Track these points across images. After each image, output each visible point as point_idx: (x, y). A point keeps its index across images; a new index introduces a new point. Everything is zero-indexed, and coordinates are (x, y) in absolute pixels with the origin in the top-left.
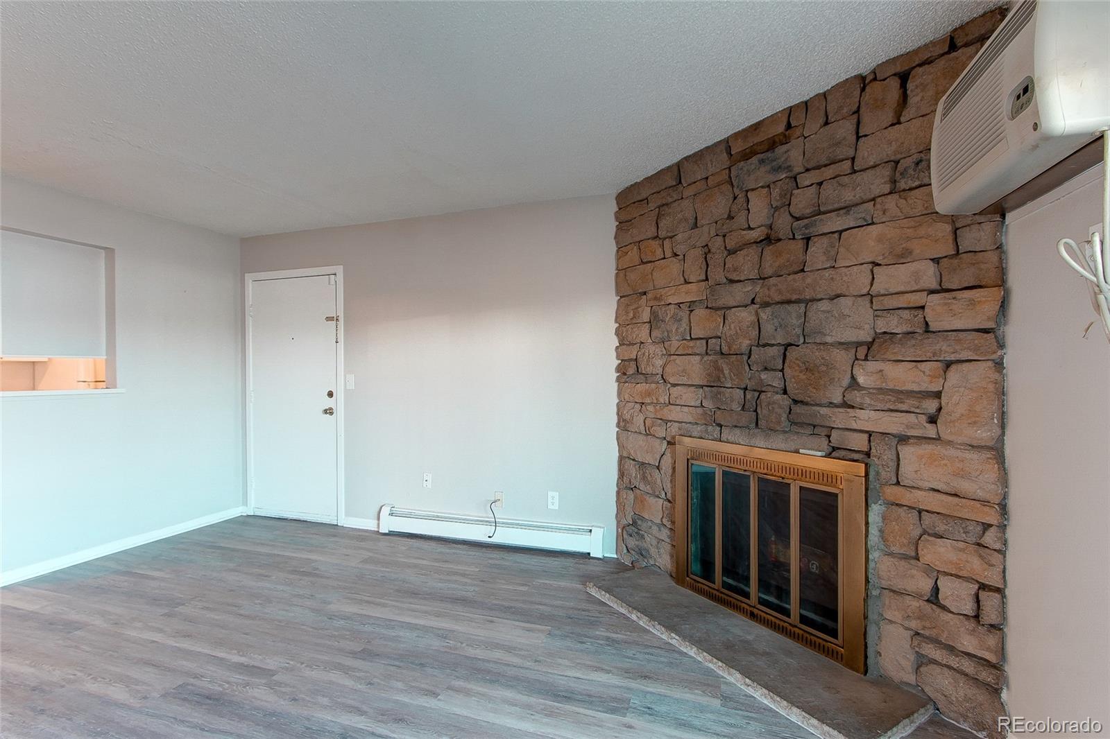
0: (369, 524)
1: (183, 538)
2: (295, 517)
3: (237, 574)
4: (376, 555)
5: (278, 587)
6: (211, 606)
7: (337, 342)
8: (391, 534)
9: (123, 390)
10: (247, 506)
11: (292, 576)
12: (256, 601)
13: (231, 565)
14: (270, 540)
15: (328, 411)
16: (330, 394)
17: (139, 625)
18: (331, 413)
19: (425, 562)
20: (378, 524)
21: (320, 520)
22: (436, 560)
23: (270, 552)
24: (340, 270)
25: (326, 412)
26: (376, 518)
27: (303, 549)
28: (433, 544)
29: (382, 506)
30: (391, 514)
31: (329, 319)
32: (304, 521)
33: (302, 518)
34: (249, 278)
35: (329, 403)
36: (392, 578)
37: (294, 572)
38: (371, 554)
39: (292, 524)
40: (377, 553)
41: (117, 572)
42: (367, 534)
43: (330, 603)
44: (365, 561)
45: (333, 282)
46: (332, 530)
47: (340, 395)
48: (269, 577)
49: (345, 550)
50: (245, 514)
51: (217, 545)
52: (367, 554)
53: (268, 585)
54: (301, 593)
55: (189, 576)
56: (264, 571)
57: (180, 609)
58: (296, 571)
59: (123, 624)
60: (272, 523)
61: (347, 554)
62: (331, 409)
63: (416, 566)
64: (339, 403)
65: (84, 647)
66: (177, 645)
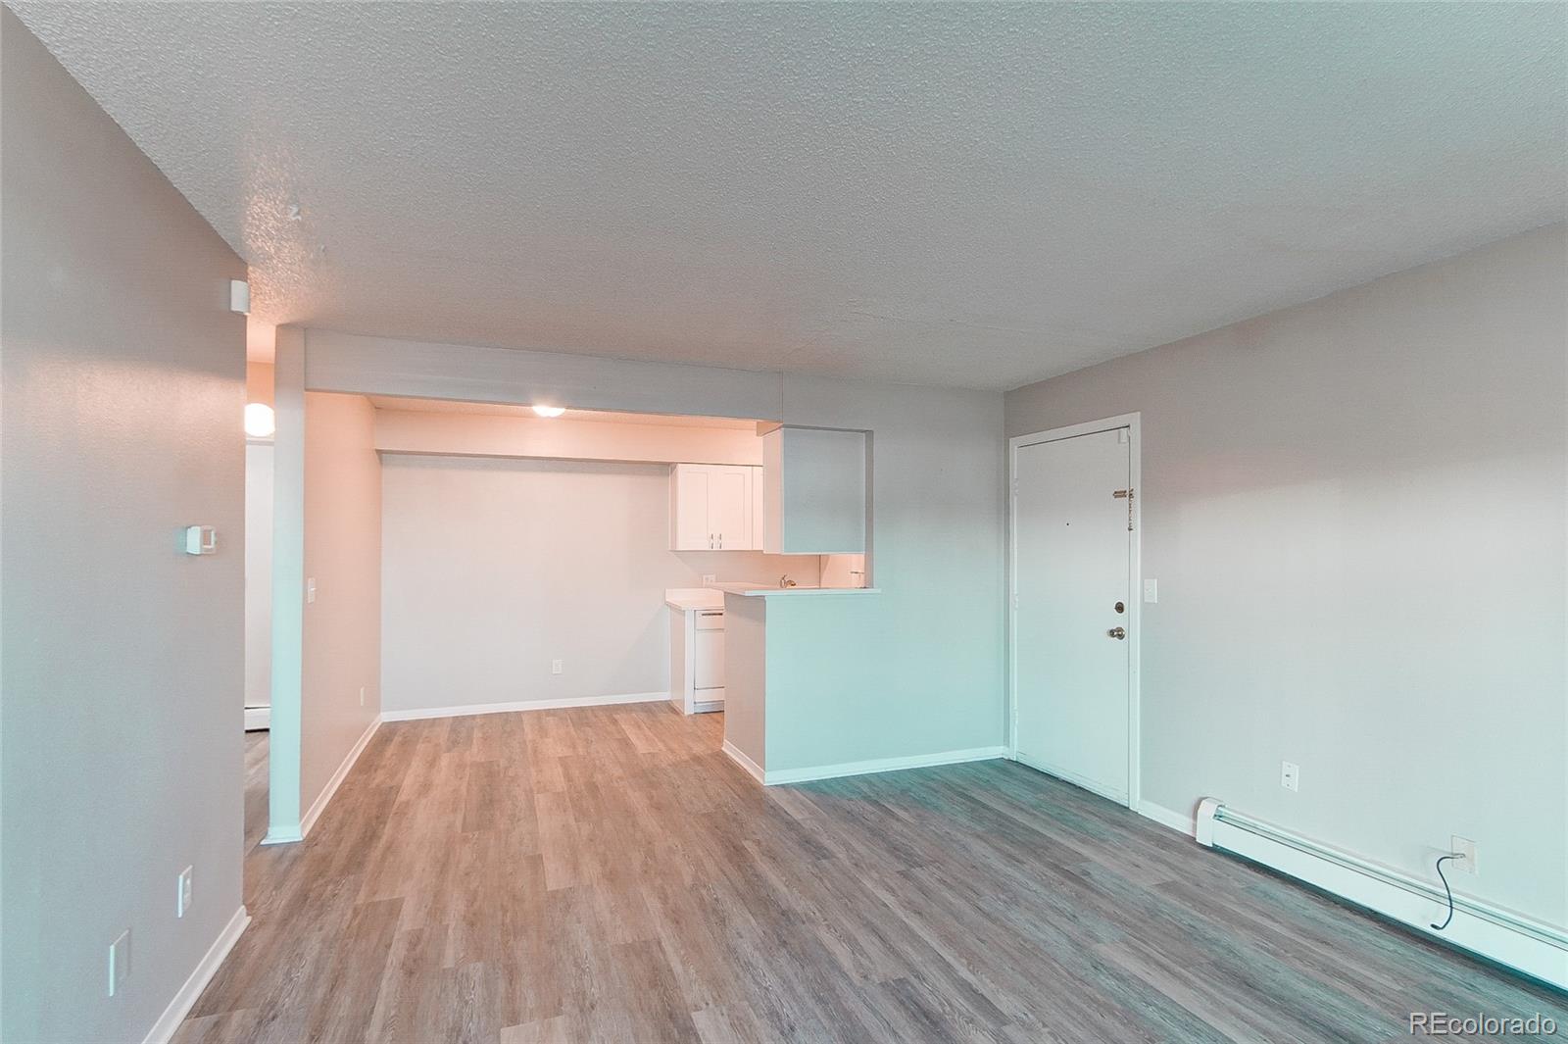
0: (1180, 823)
1: (935, 773)
2: (1069, 779)
3: (984, 844)
4: (1185, 882)
5: (1031, 884)
6: (948, 881)
7: (1130, 529)
8: (1215, 850)
9: (879, 591)
10: (1008, 746)
11: (1051, 873)
12: (1002, 896)
13: (979, 829)
14: (1032, 806)
15: (1117, 633)
16: (1120, 608)
17: (876, 876)
18: (1121, 637)
19: (1277, 928)
20: (1195, 827)
21: (1103, 793)
22: (1303, 932)
23: (1027, 824)
24: (1135, 419)
25: (1112, 633)
26: (1192, 813)
27: (1072, 834)
28: (1297, 897)
29: (1204, 798)
30: (1218, 817)
31: (1118, 494)
32: (1080, 788)
33: (1076, 782)
34: (1014, 443)
35: (1118, 621)
36: (1207, 936)
37: (1055, 867)
38: (1177, 878)
39: (1063, 788)
40: (1187, 878)
41: (866, 798)
42: (1174, 838)
43: (1098, 941)
44: (1166, 887)
45: (1124, 439)
46: (1117, 814)
47: (1134, 609)
48: (1022, 863)
49: (1134, 855)
50: (1006, 758)
51: (969, 793)
52: (1173, 876)
53: (1018, 875)
54: (1060, 905)
55: (933, 828)
56: (1017, 852)
57: (917, 871)
58: (1057, 866)
59: (862, 868)
60: (1038, 779)
61: (1137, 862)
62: (1120, 629)
63: (1255, 928)
64: (1132, 621)
65: (826, 881)
66: (906, 921)
